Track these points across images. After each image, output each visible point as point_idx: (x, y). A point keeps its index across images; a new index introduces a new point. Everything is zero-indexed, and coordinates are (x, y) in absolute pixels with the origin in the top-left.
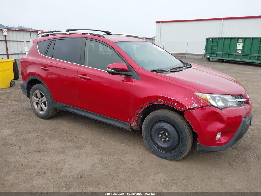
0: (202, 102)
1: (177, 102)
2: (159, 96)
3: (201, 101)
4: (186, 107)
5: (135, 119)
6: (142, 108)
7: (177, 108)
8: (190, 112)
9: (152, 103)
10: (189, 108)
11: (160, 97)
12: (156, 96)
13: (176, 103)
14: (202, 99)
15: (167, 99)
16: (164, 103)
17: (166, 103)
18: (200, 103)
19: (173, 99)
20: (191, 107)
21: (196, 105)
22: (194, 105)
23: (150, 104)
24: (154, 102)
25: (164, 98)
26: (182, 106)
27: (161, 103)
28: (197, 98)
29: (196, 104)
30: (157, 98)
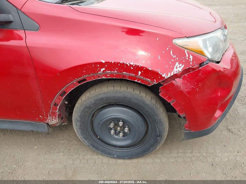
0: (191, 57)
1: (141, 68)
2: (98, 63)
3: (189, 56)
4: (163, 76)
5: (54, 114)
6: (64, 92)
7: (142, 81)
8: (172, 84)
9: (85, 80)
10: (169, 76)
11: (102, 65)
12: (90, 64)
13: (140, 73)
14: (191, 51)
15: (117, 66)
16: (112, 75)
17: (117, 75)
18: (188, 62)
19: (132, 64)
20: (172, 74)
21: (180, 67)
22: (177, 68)
23: (79, 82)
24: (89, 77)
25: (110, 66)
26: (154, 75)
27: (106, 75)
28: (180, 51)
29: (181, 65)
30: (94, 67)
